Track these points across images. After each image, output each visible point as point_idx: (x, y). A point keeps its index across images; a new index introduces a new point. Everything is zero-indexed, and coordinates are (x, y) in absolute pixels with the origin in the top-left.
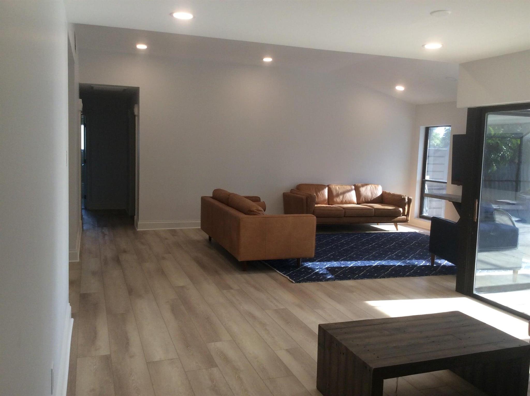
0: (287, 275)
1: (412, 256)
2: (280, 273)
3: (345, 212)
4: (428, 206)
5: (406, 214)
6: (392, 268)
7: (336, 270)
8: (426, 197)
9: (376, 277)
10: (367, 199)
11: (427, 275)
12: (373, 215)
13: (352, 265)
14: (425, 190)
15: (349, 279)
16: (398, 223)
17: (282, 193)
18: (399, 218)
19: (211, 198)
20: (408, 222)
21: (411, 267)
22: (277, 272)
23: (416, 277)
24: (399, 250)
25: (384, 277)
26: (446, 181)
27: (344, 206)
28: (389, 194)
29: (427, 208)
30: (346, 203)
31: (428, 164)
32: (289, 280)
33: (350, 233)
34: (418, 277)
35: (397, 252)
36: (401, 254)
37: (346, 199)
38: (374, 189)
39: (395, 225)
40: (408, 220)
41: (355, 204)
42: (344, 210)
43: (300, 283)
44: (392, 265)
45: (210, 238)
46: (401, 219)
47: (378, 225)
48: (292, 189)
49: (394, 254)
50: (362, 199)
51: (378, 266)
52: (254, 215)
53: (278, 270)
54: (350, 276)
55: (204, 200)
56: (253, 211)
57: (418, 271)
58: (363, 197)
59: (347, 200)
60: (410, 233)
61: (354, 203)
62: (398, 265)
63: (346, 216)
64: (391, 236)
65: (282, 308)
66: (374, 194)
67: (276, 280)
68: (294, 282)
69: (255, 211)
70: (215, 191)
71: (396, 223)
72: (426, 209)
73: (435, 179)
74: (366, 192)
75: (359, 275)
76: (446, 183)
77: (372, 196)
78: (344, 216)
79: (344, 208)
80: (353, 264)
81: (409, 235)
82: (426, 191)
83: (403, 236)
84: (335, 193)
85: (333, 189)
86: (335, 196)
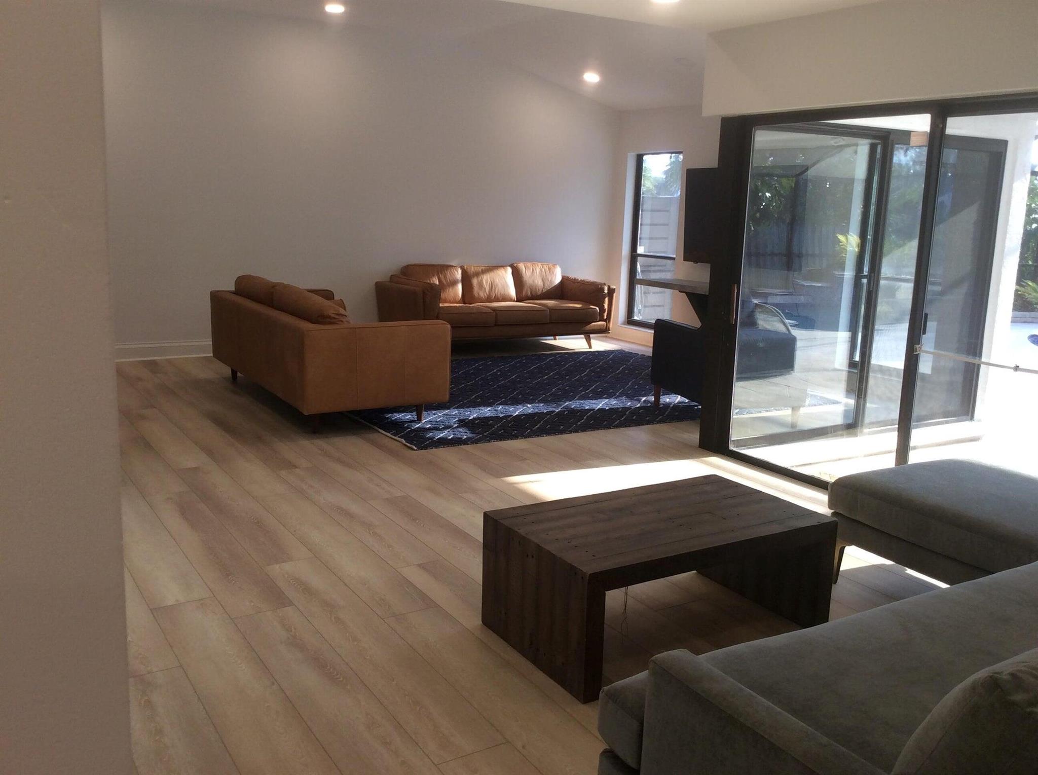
0: (399, 437)
1: (620, 391)
2: (386, 433)
3: (496, 317)
4: (642, 302)
5: (605, 318)
6: (588, 415)
7: (489, 423)
8: (639, 285)
9: (562, 432)
10: (536, 291)
11: (648, 423)
12: (548, 321)
13: (517, 413)
14: (637, 274)
15: (515, 437)
16: (591, 336)
17: (374, 283)
18: (595, 325)
19: (234, 294)
20: (609, 333)
21: (621, 412)
22: (379, 432)
23: (631, 428)
24: (597, 381)
25: (576, 431)
26: (674, 256)
27: (493, 305)
28: (575, 281)
29: (640, 307)
30: (497, 300)
31: (641, 225)
32: (405, 445)
33: (506, 355)
34: (634, 428)
35: (594, 387)
36: (602, 389)
37: (496, 292)
38: (547, 273)
39: (586, 340)
40: (609, 328)
41: (514, 301)
42: (495, 314)
43: (426, 449)
44: (587, 410)
45: (234, 373)
46: (596, 328)
47: (555, 339)
48: (392, 275)
49: (590, 389)
50: (527, 292)
51: (565, 411)
52: (331, 323)
53: (381, 429)
54: (516, 432)
55: (217, 299)
56: (330, 317)
57: (633, 417)
58: (529, 289)
59: (499, 294)
60: (613, 353)
61: (511, 300)
62: (598, 409)
63: (497, 324)
64: (581, 358)
65: (399, 494)
66: (547, 280)
67: (380, 446)
68: (416, 448)
69: (333, 316)
70: (240, 281)
71: (587, 335)
72: (638, 307)
73: (653, 252)
74: (532, 278)
75: (531, 430)
76: (674, 259)
77: (544, 285)
78: (495, 325)
79: (494, 310)
80: (519, 411)
81: (611, 356)
82: (639, 276)
83: (602, 358)
84: (475, 281)
85: (472, 273)
86: (475, 286)
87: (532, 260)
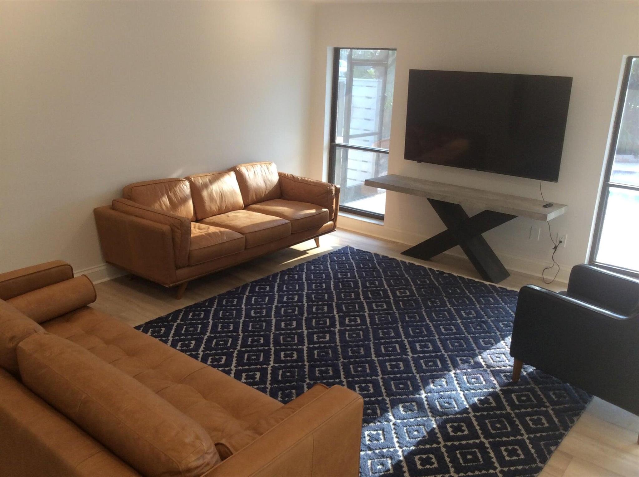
3: (246, 241)
5: (333, 217)
16: (319, 238)
18: (325, 227)
20: (335, 230)
28: (295, 179)
30: (228, 210)
37: (226, 201)
38: (266, 172)
42: (245, 238)
48: (114, 200)
50: (252, 196)
58: (254, 193)
61: (240, 207)
66: (268, 181)
78: (245, 249)
79: (243, 234)
84: (205, 194)
85: (200, 184)
86: (206, 199)
87: (251, 161)
